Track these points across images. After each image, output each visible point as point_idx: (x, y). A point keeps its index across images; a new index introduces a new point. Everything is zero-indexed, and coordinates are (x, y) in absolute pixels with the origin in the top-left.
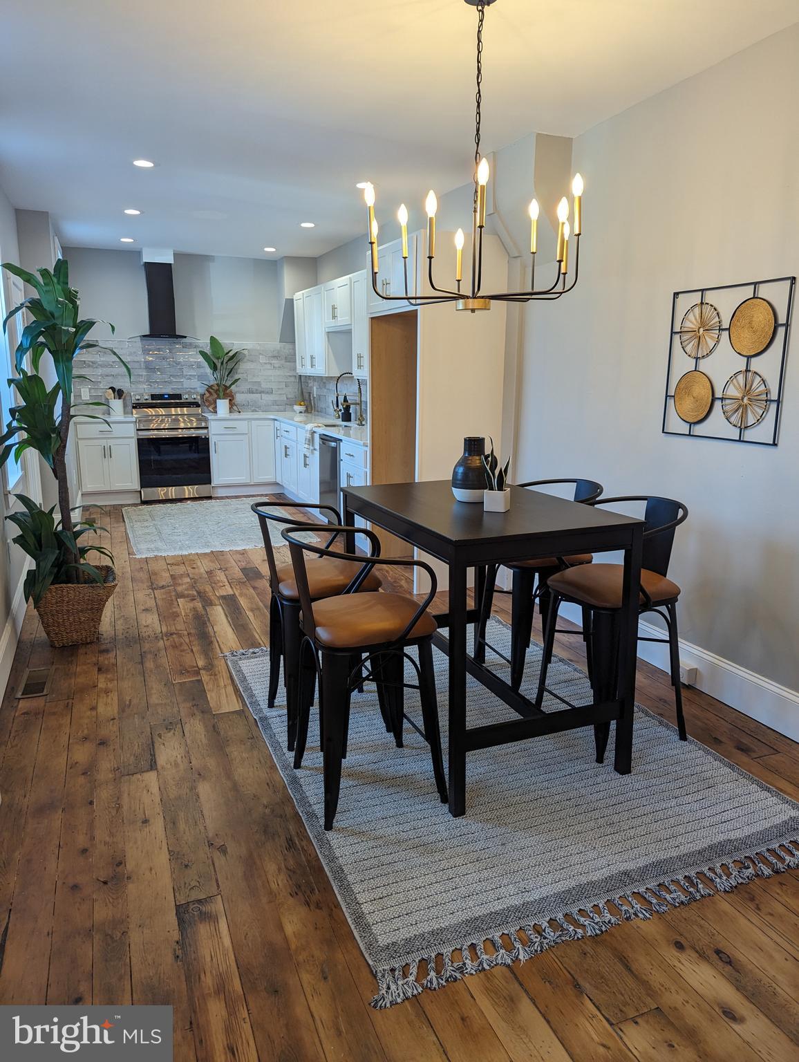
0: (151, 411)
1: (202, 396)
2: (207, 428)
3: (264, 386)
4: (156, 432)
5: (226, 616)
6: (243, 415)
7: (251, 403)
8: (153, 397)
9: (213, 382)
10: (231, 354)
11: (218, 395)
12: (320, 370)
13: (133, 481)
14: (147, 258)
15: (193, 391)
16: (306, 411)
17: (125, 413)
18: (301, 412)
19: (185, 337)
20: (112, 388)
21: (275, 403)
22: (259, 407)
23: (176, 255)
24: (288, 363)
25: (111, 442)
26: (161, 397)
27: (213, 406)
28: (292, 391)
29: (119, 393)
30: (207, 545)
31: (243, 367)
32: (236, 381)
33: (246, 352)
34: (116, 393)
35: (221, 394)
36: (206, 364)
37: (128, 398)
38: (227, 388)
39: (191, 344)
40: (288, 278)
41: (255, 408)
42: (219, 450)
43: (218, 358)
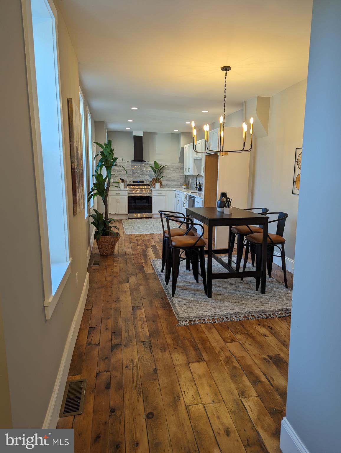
0: (133, 187)
1: (151, 182)
2: (152, 193)
3: (172, 179)
4: (134, 194)
5: (152, 251)
6: (164, 189)
7: (167, 185)
8: (134, 182)
9: (155, 177)
10: (161, 167)
11: (156, 182)
12: (191, 173)
13: (126, 211)
14: (134, 134)
15: (147, 180)
16: (187, 188)
17: (124, 187)
18: (185, 188)
19: (146, 161)
20: (121, 179)
21: (176, 185)
23: (144, 133)
25: (119, 197)
26: (137, 182)
27: (154, 185)
28: (182, 181)
29: (123, 181)
30: (149, 232)
31: (166, 172)
32: (163, 177)
33: (167, 166)
35: (157, 181)
36: (152, 171)
37: (126, 182)
38: (159, 179)
39: (148, 163)
40: (182, 140)
41: (169, 186)
42: (155, 201)
43: (157, 169)
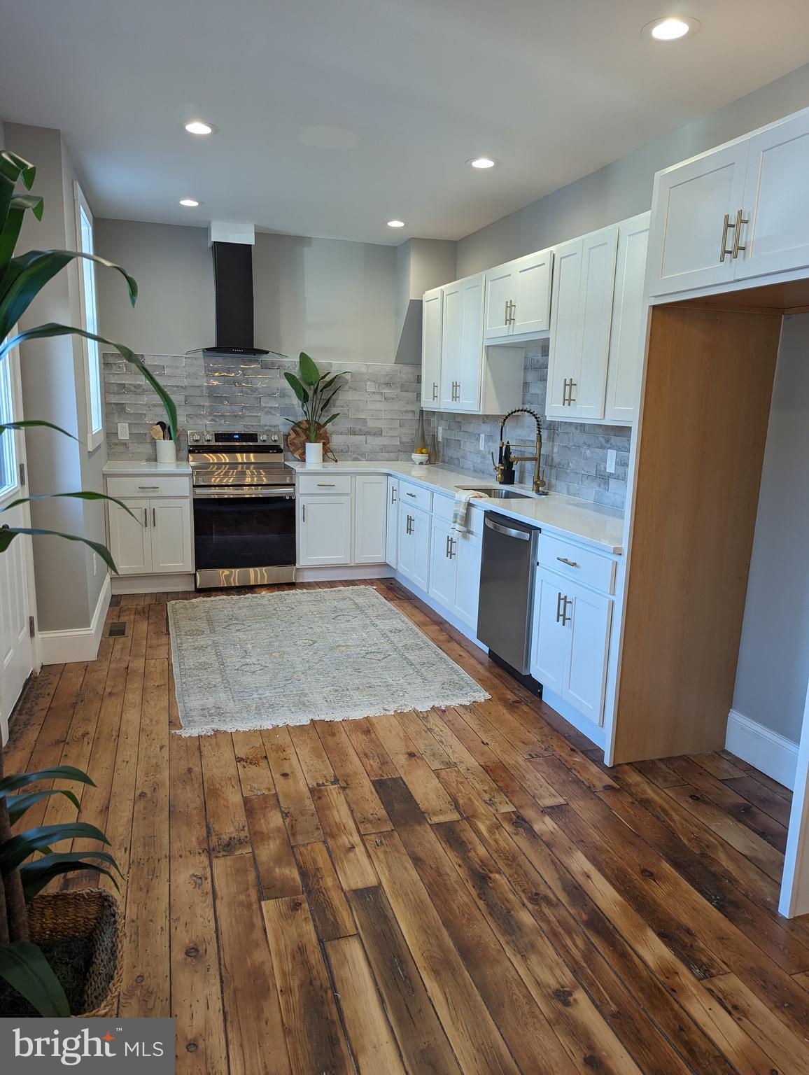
0: (212, 458)
1: (286, 436)
2: (294, 485)
3: (372, 424)
4: (217, 490)
6: (345, 466)
7: (351, 449)
8: (218, 437)
9: (301, 418)
10: (328, 379)
11: (307, 436)
12: (469, 403)
13: (184, 559)
14: (217, 236)
15: (273, 430)
16: (429, 462)
17: (178, 458)
18: (421, 463)
19: (267, 352)
20: (162, 424)
21: (384, 449)
22: (363, 455)
23: (257, 234)
24: (405, 394)
25: (155, 504)
26: (228, 437)
27: (300, 451)
28: (408, 432)
30: (301, 703)
31: (345, 398)
32: (334, 416)
33: (348, 376)
34: (166, 430)
35: (313, 435)
36: (292, 392)
37: (182, 438)
38: (319, 426)
39: (273, 363)
40: (415, 270)
41: (358, 455)
42: (309, 516)
43: (310, 384)
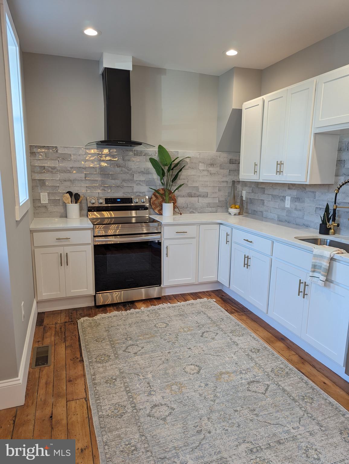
1: (150, 199)
2: (160, 233)
3: (202, 190)
4: (112, 238)
7: (189, 206)
8: (107, 201)
9: (160, 187)
10: (176, 162)
11: (163, 198)
13: (90, 290)
14: (107, 64)
15: (141, 195)
16: (241, 214)
17: (81, 215)
18: (235, 215)
19: (140, 144)
20: (70, 193)
21: (209, 205)
22: (196, 209)
24: (222, 171)
25: (67, 250)
26: (114, 200)
27: (159, 209)
28: (223, 195)
29: (76, 198)
32: (180, 186)
33: (188, 160)
34: (73, 197)
35: (167, 198)
36: (153, 170)
37: (84, 202)
38: (171, 193)
39: (141, 152)
40: (237, 88)
41: (193, 210)
42: (170, 253)
43: (166, 165)
